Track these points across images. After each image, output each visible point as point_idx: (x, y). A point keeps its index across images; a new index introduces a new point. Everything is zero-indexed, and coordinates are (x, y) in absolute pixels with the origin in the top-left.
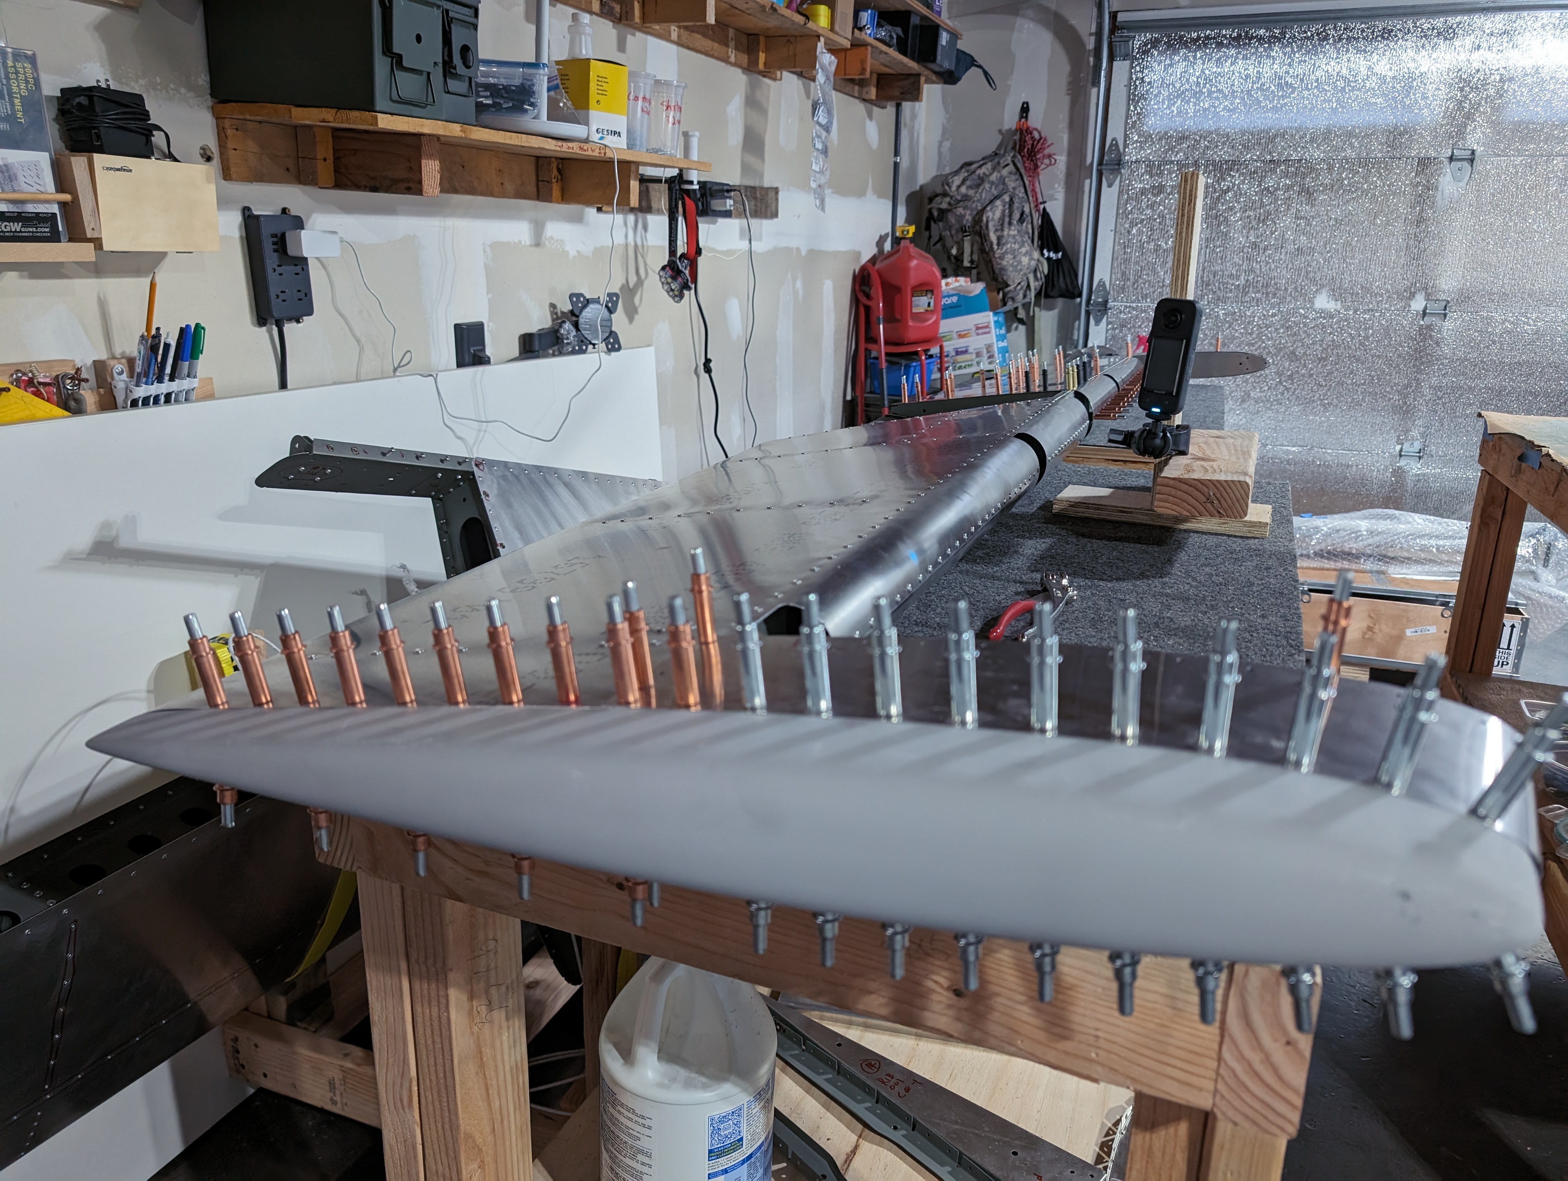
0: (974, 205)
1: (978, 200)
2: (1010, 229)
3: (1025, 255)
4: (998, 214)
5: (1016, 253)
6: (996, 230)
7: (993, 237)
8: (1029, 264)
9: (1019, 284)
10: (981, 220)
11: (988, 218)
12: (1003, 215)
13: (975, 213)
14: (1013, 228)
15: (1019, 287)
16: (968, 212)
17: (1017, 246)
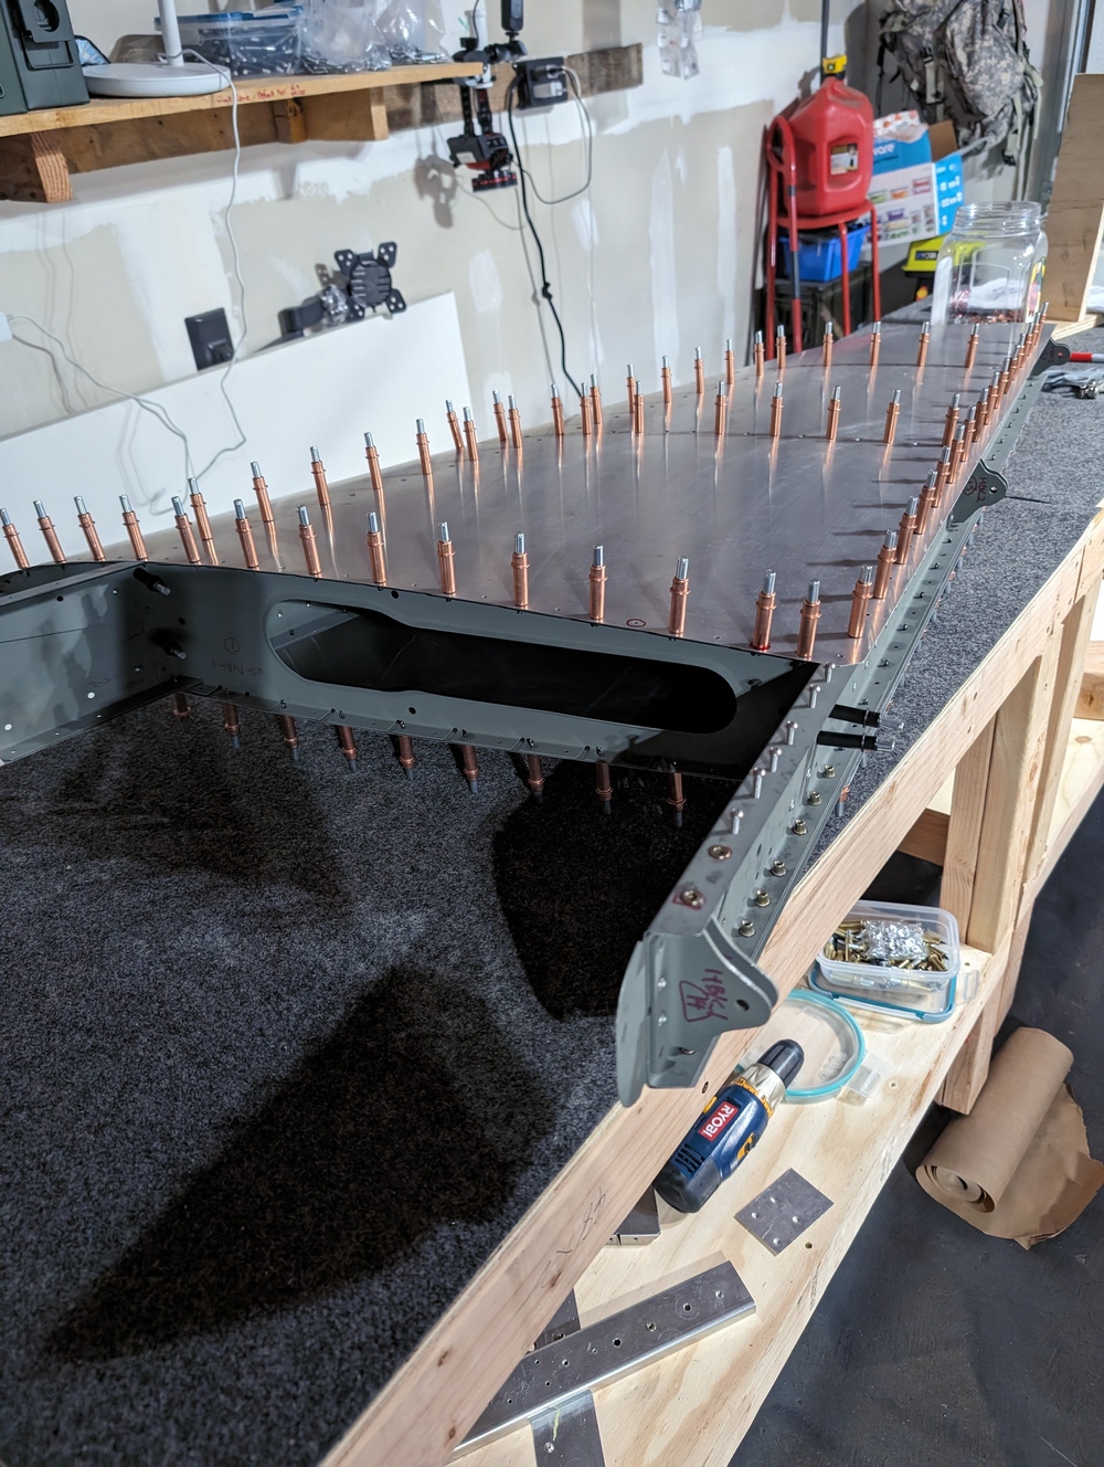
0: (935, 18)
1: (940, 9)
2: (983, 39)
3: (1005, 71)
4: (966, 22)
5: (993, 71)
6: (966, 45)
7: (961, 56)
8: (1012, 81)
9: (1002, 110)
10: (944, 36)
11: (952, 32)
12: (974, 22)
13: (936, 27)
14: (987, 37)
15: (1002, 114)
16: (928, 29)
17: (994, 61)
